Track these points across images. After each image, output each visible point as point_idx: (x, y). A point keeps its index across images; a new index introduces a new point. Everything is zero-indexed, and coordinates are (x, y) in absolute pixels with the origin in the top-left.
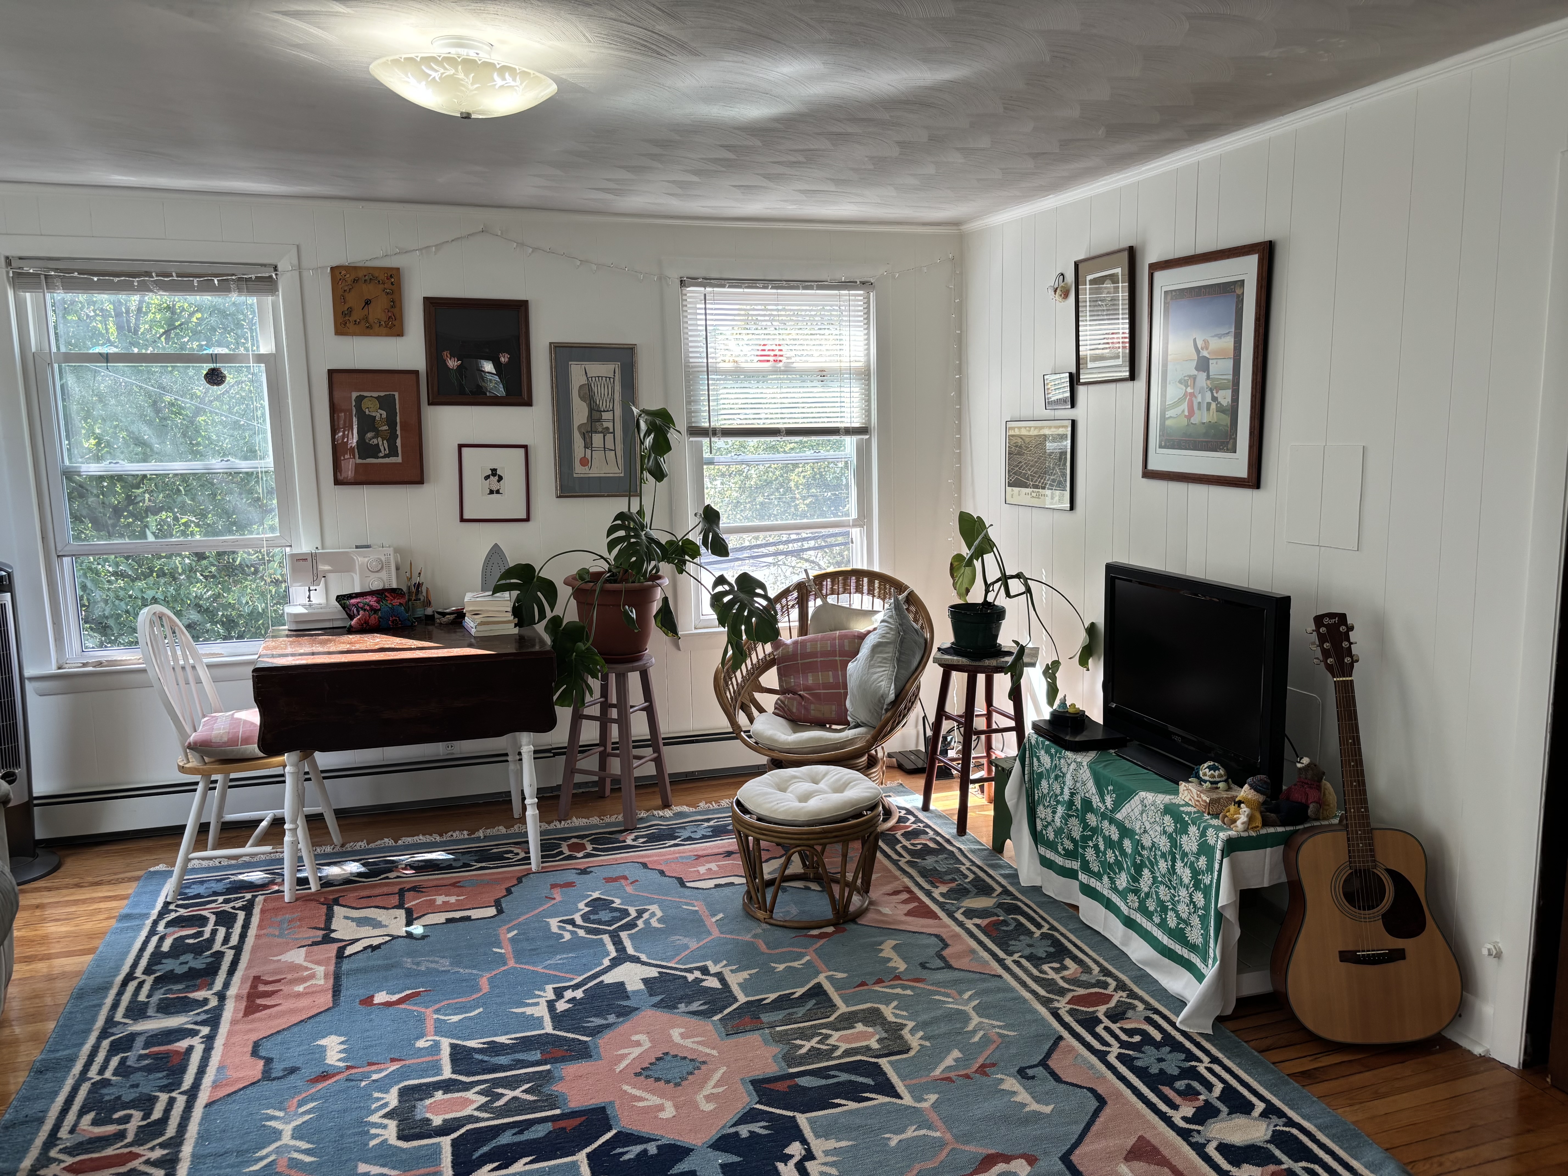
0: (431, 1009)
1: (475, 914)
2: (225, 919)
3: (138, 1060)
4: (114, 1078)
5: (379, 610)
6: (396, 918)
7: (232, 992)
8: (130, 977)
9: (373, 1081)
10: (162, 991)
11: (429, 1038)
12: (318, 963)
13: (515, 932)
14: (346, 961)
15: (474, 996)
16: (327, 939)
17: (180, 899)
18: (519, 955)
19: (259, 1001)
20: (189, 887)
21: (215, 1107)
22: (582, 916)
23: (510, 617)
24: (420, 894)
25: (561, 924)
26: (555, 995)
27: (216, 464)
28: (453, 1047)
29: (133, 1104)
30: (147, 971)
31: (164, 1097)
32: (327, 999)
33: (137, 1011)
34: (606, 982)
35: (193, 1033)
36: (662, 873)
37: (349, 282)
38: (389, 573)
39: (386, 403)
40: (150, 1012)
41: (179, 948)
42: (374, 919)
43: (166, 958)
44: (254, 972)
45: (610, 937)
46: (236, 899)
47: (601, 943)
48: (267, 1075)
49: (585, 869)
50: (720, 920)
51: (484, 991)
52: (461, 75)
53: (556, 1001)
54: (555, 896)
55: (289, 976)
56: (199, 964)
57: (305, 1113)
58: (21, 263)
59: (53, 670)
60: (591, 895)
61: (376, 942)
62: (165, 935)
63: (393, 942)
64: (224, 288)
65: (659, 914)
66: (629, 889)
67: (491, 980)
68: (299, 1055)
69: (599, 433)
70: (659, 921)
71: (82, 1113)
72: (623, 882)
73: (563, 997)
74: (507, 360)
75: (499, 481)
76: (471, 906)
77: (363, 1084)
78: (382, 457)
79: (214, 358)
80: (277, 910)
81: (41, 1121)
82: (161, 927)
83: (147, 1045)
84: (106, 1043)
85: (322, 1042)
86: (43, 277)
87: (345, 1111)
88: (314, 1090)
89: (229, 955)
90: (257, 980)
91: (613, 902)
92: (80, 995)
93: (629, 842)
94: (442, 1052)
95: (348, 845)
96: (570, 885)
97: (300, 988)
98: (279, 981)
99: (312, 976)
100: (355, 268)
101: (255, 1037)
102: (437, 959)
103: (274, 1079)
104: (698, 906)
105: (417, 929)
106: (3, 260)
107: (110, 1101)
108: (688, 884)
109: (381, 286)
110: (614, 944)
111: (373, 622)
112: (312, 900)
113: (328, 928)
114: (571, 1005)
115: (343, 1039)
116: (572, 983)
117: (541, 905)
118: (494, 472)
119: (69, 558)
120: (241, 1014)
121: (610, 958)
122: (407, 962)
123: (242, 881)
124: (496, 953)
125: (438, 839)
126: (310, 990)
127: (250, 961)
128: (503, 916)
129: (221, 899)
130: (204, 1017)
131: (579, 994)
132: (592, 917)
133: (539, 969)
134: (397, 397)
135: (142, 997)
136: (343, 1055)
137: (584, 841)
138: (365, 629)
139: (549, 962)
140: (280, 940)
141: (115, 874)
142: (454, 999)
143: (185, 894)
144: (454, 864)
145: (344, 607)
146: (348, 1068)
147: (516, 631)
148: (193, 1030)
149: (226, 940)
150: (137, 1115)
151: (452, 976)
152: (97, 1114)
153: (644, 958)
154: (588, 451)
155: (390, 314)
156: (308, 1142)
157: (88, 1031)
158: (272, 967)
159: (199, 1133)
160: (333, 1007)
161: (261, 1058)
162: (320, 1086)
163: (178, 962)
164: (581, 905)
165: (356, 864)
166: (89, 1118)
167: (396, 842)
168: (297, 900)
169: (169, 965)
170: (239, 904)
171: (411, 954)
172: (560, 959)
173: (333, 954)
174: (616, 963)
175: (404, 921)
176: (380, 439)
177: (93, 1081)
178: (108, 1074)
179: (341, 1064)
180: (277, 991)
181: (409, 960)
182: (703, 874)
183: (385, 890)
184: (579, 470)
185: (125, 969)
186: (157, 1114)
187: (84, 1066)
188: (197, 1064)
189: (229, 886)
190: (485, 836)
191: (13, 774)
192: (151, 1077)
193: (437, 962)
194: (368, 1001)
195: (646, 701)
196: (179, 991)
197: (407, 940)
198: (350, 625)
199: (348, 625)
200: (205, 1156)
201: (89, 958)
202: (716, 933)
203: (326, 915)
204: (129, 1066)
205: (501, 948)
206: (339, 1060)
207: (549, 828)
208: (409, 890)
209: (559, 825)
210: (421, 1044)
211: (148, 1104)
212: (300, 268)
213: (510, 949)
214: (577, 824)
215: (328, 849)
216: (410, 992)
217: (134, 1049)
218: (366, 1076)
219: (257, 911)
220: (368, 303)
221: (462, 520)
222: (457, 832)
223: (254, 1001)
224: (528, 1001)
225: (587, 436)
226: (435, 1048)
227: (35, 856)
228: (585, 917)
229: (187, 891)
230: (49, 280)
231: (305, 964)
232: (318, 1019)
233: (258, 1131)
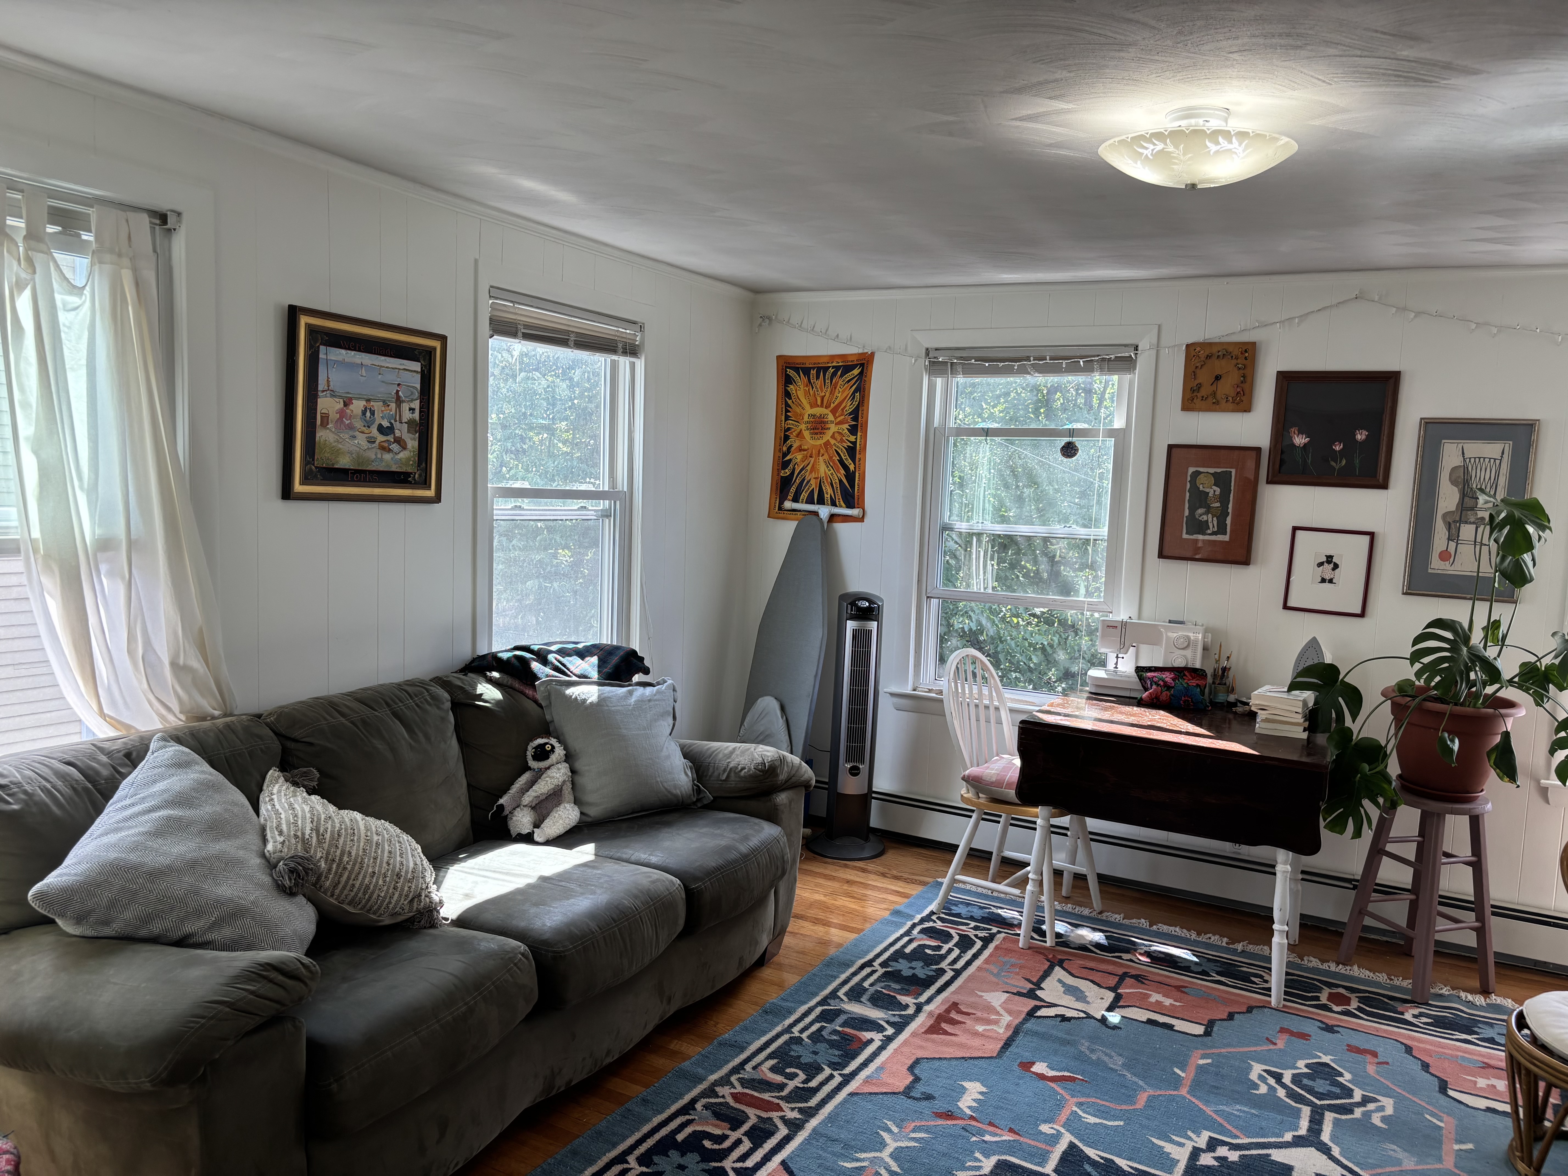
0: (1075, 1100)
1: (1180, 1025)
2: (965, 943)
3: (830, 1033)
4: (806, 1040)
5: (1173, 687)
6: (1102, 999)
7: (927, 1008)
8: (869, 963)
9: (984, 1140)
10: (883, 984)
11: (1055, 1126)
12: (1010, 1012)
13: (1209, 1061)
14: (1033, 1020)
15: (1124, 1107)
16: (1031, 994)
17: (943, 913)
18: (1196, 1086)
19: (944, 1026)
20: (956, 905)
21: (855, 1098)
22: (1294, 1075)
23: (1299, 719)
24: (1139, 984)
25: (1265, 1074)
26: (1208, 1144)
27: (1058, 529)
28: (1072, 1146)
29: (804, 1067)
30: (883, 965)
31: (828, 1071)
32: (994, 1047)
33: (856, 994)
34: (1273, 1158)
35: (881, 1029)
36: (1426, 1067)
37: (1203, 359)
38: (1195, 652)
39: (1221, 480)
40: (864, 999)
41: (919, 954)
42: (1082, 992)
43: (903, 958)
44: (955, 998)
45: (1312, 1111)
46: (985, 929)
47: (1297, 1114)
48: (907, 1092)
49: (1333, 1026)
50: (1466, 1151)
51: (1138, 1106)
52: (1171, 148)
53: (1204, 1151)
54: (1277, 1041)
55: (979, 1014)
56: (921, 972)
57: (913, 1139)
58: (936, 354)
59: (908, 690)
60: (1320, 1057)
61: (1070, 1014)
62: (914, 939)
63: (1084, 1021)
64: (1088, 368)
65: (1389, 1111)
66: (1371, 1069)
67: (1151, 1099)
68: (942, 1087)
69: (1471, 523)
70: (1384, 1119)
71: (769, 1057)
72: (1369, 1058)
73: (1214, 1151)
74: (1364, 437)
75: (1334, 569)
76: (1181, 1016)
77: (974, 1139)
78: (1210, 534)
79: (1072, 433)
80: (1009, 951)
81: (742, 1049)
82: (915, 932)
83: (844, 1024)
84: (819, 1009)
85: (966, 1084)
86: (949, 364)
87: (944, 1155)
88: (933, 1123)
89: (949, 974)
90: (955, 1006)
91: (1341, 1075)
92: (830, 963)
93: (1408, 1016)
94: (1058, 1146)
95: (1106, 914)
96: (1304, 1036)
97: (980, 1028)
98: (968, 1014)
99: (996, 1022)
100: (1211, 344)
101: (920, 1054)
102: (1113, 1054)
103: (910, 1098)
104: (1446, 1124)
105: (1114, 1018)
106: (924, 351)
107: (792, 1056)
108: (1451, 1093)
109: (1234, 362)
110: (1310, 1121)
111: (1164, 698)
112: (1041, 953)
113: (1038, 985)
114: (1216, 1164)
115: (984, 1090)
116: (1234, 1141)
117: (1256, 1045)
118: (1329, 559)
119: (937, 600)
120: (923, 1030)
121: (1296, 1134)
122: (1083, 1045)
123: (999, 915)
124: (1175, 1073)
125: (1194, 936)
126: (987, 1034)
127: (960, 987)
128: (1206, 1039)
129: (973, 924)
130: (897, 1019)
131: (1234, 1156)
132: (1305, 1081)
133: (1209, 1110)
134: (1233, 474)
135: (866, 984)
136: (974, 1104)
137: (1353, 996)
138: (1153, 704)
139: (1224, 1108)
140: (994, 979)
141: (914, 874)
142: (1103, 1100)
143: (951, 910)
144: (1193, 968)
145: (1141, 678)
146: (972, 1118)
147: (1304, 736)
148: (882, 1026)
149: (955, 961)
150: (802, 1076)
151: (1117, 1078)
152: (778, 1062)
153: (1336, 1151)
154: (1452, 545)
155: (1239, 390)
156: (899, 1166)
157: (815, 994)
158: (972, 999)
159: (830, 1114)
160: (996, 1058)
161: (913, 1073)
162: (940, 1122)
163: (910, 965)
164: (1301, 1064)
165: (1101, 934)
166: (772, 1062)
167: (1151, 926)
168: (1030, 948)
169: (903, 966)
170: (981, 934)
171: (1094, 1039)
172: (1238, 1110)
173: (1026, 1009)
174: (1299, 1142)
175: (1107, 1004)
176: (1210, 515)
177: (792, 1035)
178: (804, 1036)
179: (968, 1112)
180: (961, 1023)
181: (1087, 1044)
182: (1481, 1088)
183: (1110, 968)
184: (1437, 565)
185: (870, 956)
186: (813, 1084)
187: (795, 1021)
188: (866, 1057)
189: (986, 915)
190: (1243, 951)
191: (858, 769)
192: (830, 1051)
193: (1111, 1057)
194: (1027, 1066)
195: (1473, 855)
196: (895, 990)
197: (1098, 1024)
198: (1141, 698)
199: (1139, 697)
200: (822, 1135)
201: (853, 936)
202: (1449, 1163)
203: (1045, 971)
204: (822, 1036)
205: (1183, 1071)
206: (969, 1107)
207: (1321, 967)
208: (1132, 977)
209: (1333, 967)
210: (1045, 1128)
211: (814, 1072)
212: (1158, 347)
213: (1192, 1075)
214: (1356, 974)
215: (1086, 912)
216: (1068, 1074)
217: (834, 1023)
218: (981, 1133)
219: (992, 946)
220: (1218, 378)
221: (1286, 607)
222: (1217, 937)
223: (939, 1023)
224: (1174, 1137)
225: (1453, 526)
226: (1055, 1139)
227: (867, 839)
228: (1296, 1079)
229: (953, 908)
230: (954, 367)
231: (999, 1009)
232: (976, 1062)
233: (871, 1135)
